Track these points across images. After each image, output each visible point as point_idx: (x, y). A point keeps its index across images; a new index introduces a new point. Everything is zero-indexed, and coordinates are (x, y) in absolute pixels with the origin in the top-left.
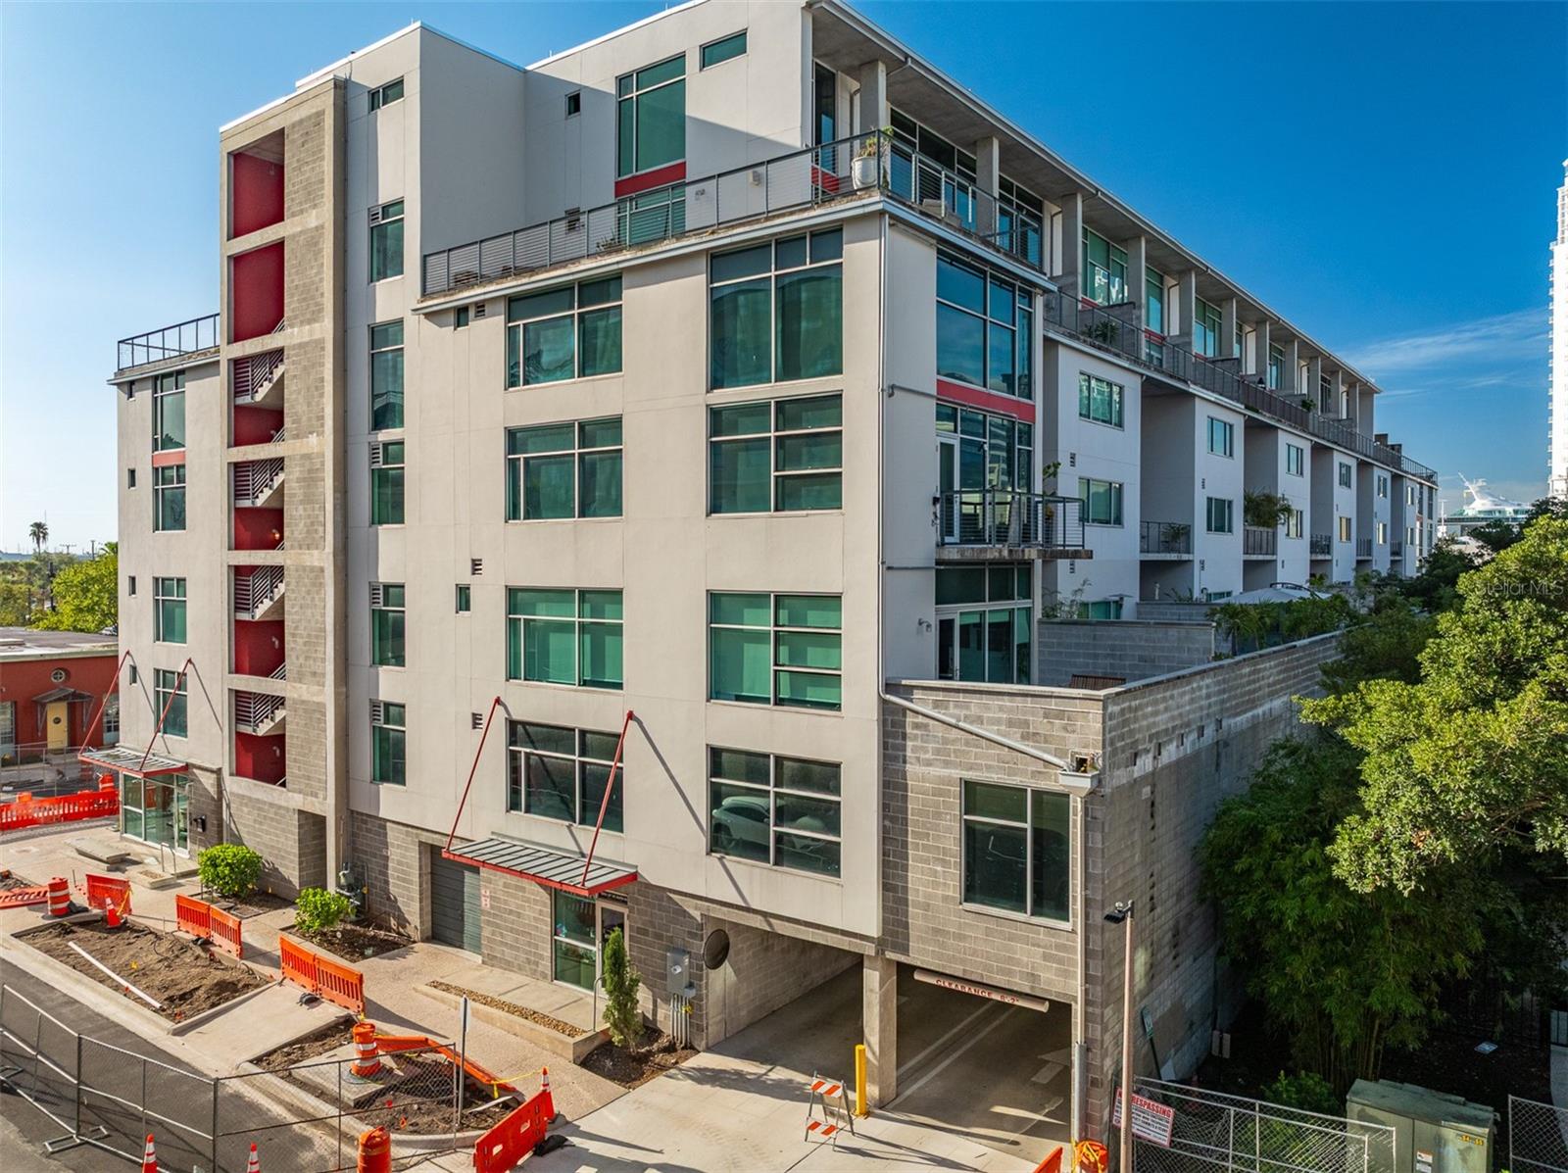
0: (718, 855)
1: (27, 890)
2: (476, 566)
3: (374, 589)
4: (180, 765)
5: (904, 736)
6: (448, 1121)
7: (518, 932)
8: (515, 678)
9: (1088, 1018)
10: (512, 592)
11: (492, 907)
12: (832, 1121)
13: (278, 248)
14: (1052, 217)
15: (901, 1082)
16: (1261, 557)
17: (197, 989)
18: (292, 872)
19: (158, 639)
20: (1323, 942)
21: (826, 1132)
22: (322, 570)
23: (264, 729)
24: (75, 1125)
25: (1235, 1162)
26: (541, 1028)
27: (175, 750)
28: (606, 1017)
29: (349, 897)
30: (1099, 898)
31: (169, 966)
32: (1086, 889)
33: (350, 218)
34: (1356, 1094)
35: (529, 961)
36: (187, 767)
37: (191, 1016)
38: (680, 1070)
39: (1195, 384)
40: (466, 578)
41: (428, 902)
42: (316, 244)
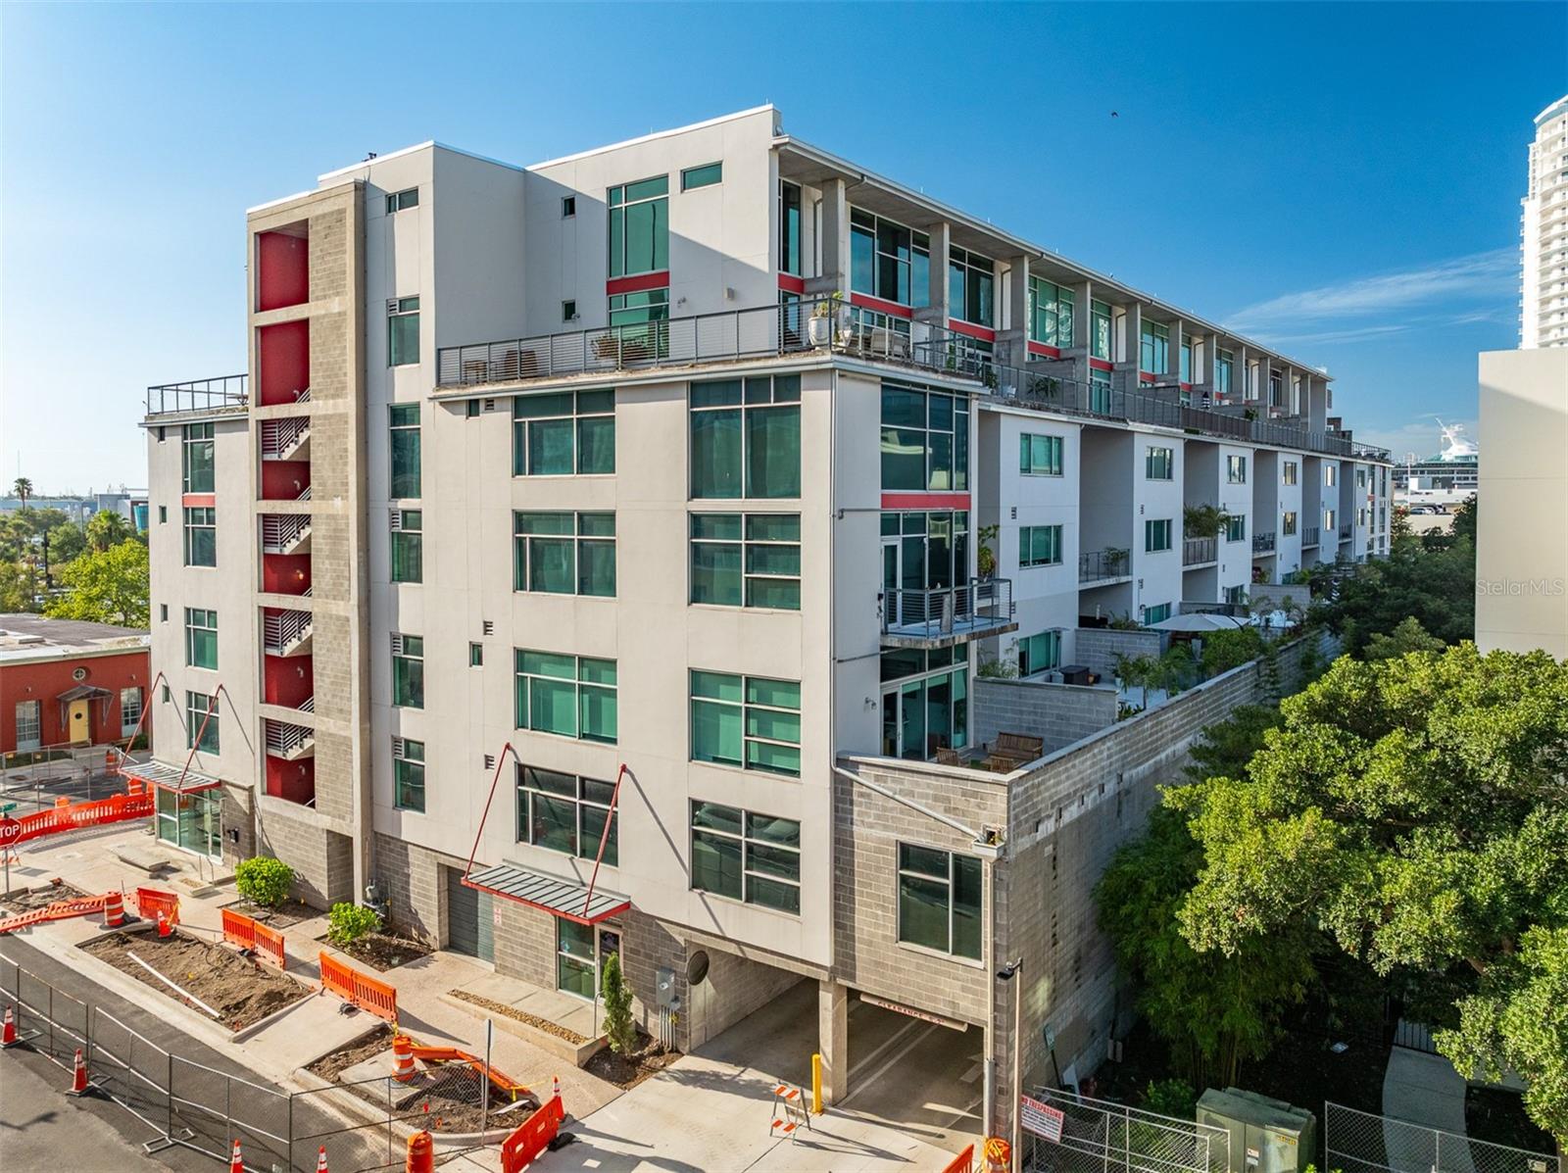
0: (699, 891)
1: (83, 900)
2: (487, 627)
3: (394, 638)
4: (214, 781)
5: (852, 803)
6: (475, 1121)
7: (527, 947)
8: (523, 727)
9: (996, 1039)
10: (520, 654)
11: (504, 923)
12: (793, 1119)
13: (303, 325)
14: (1002, 274)
15: (852, 1082)
16: (1201, 566)
17: (249, 998)
18: (321, 884)
19: (190, 664)
20: (1189, 974)
21: (787, 1129)
22: (347, 619)
23: (293, 754)
24: (167, 1128)
25: (1110, 1156)
26: (549, 1036)
27: (209, 767)
28: (604, 1028)
29: (374, 910)
30: (1005, 943)
31: (220, 976)
32: (995, 936)
33: (370, 306)
34: (1203, 1102)
35: (536, 972)
36: (219, 784)
37: (247, 1025)
38: (668, 1072)
39: (1134, 421)
40: (478, 637)
41: (445, 915)
42: (339, 328)
